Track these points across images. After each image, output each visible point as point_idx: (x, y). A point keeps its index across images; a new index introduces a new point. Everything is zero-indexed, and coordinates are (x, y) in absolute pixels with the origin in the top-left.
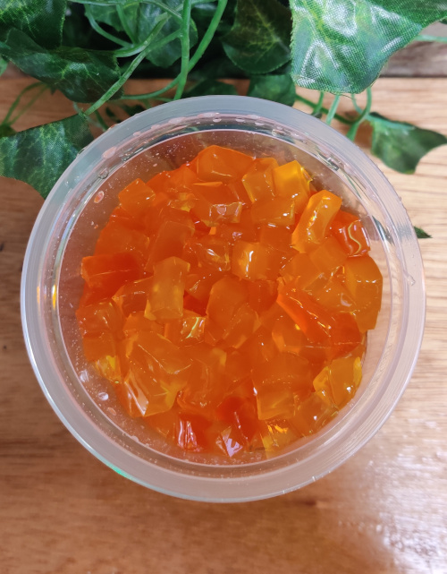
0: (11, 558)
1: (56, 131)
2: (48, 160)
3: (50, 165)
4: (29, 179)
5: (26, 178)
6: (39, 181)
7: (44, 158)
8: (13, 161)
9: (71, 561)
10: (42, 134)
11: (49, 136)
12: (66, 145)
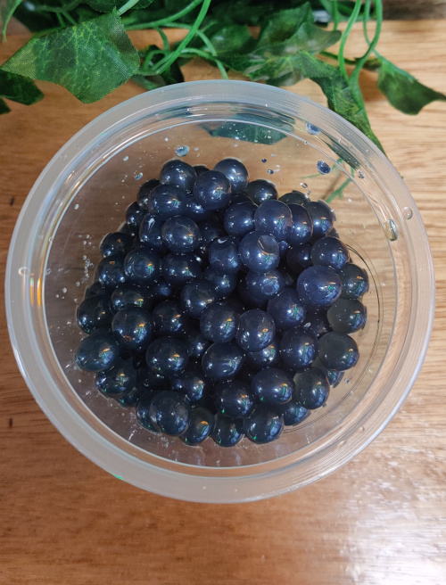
0: (38, 518)
1: (89, 29)
2: (82, 61)
3: (84, 65)
4: (62, 80)
5: (57, 80)
6: (72, 82)
7: (77, 57)
8: (45, 64)
9: (102, 516)
10: (75, 34)
11: (82, 35)
12: (100, 43)
